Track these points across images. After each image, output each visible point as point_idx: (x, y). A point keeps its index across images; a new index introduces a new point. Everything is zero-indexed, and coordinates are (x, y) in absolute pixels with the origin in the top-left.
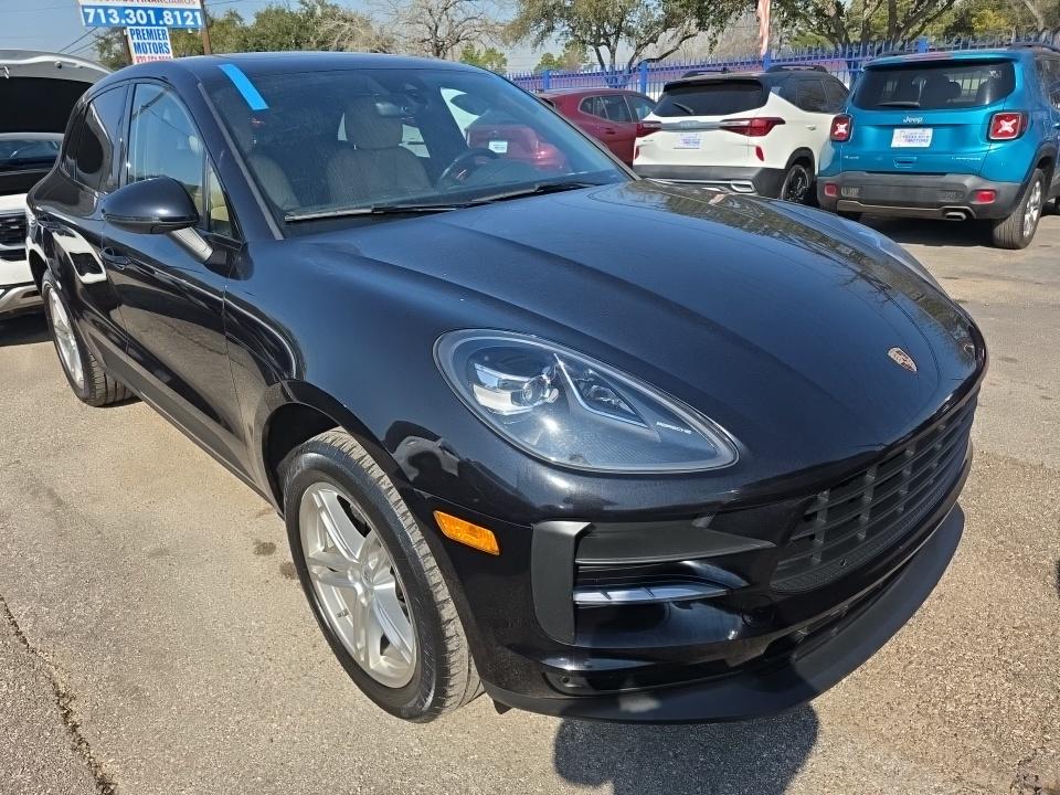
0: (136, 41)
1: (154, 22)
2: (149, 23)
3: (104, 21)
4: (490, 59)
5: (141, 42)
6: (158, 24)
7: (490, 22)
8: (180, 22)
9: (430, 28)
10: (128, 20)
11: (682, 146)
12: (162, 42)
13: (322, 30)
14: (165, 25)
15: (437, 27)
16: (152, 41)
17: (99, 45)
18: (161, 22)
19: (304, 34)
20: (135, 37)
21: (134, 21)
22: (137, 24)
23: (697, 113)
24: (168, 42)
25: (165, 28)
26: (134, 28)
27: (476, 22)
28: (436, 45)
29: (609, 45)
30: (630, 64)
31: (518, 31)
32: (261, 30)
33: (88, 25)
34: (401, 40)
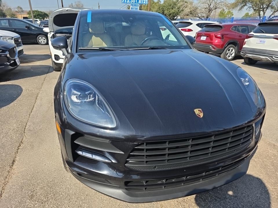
0: (132, 7)
1: (136, 2)
2: (135, 3)
3: (126, 2)
4: (228, 14)
5: (133, 7)
6: (137, 3)
7: (227, 3)
8: (142, 3)
9: (209, 5)
10: (131, 2)
11: (259, 43)
12: (137, 7)
13: (179, 5)
14: (139, 3)
15: (210, 5)
16: (135, 7)
17: (128, 8)
18: (138, 2)
19: (175, 6)
20: (132, 6)
21: (132, 2)
22: (133, 3)
23: (266, 33)
24: (139, 7)
25: (139, 4)
26: (132, 4)
27: (223, 3)
28: (209, 10)
29: (263, 11)
30: (270, 17)
31: (235, 6)
32: (164, 5)
33: (122, 3)
34: (200, 8)
